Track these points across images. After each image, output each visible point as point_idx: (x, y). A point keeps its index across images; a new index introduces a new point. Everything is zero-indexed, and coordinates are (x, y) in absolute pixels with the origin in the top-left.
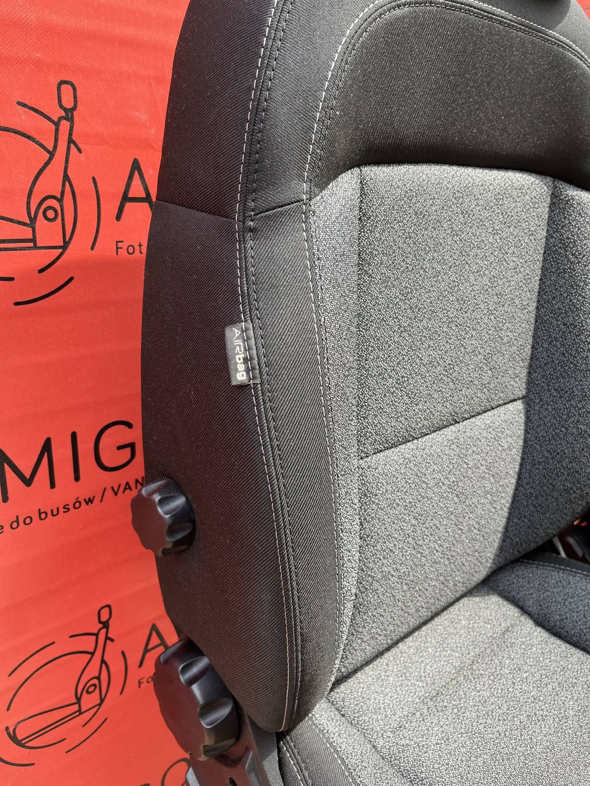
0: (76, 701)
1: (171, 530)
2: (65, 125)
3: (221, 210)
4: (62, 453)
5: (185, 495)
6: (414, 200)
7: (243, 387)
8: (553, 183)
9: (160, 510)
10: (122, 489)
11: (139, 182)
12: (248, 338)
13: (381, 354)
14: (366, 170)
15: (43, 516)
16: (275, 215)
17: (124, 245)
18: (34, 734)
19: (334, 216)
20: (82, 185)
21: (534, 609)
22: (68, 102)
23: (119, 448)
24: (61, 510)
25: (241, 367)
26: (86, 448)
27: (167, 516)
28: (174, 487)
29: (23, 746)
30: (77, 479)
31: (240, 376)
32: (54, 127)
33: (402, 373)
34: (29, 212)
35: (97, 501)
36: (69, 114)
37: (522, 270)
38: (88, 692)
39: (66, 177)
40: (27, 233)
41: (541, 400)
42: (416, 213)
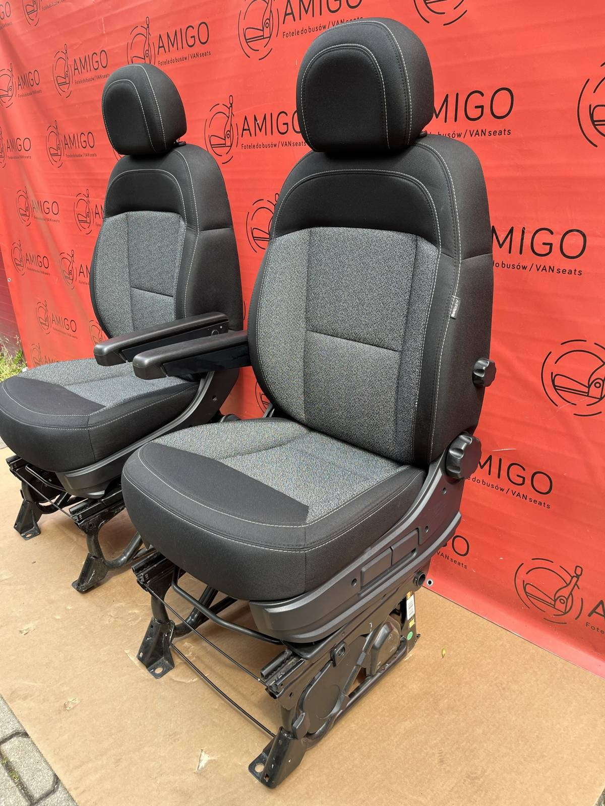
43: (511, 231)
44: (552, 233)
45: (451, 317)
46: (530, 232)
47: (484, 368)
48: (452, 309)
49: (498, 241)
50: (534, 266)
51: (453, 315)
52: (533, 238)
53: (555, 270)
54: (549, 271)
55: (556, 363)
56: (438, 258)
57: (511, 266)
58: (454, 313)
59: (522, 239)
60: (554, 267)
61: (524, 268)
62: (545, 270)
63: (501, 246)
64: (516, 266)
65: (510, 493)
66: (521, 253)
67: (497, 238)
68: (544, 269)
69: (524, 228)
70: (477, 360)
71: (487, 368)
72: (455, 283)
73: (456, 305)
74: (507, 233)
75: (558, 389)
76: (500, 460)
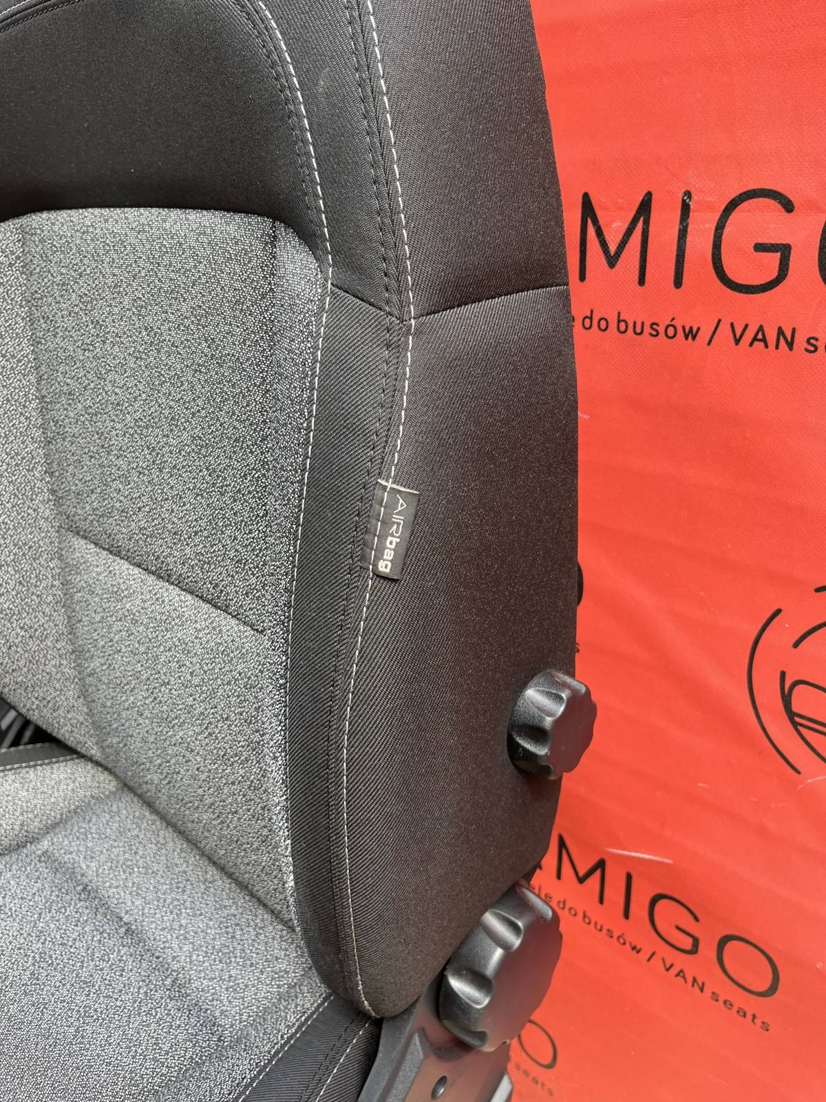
43: (645, 208)
44: (788, 206)
45: (379, 576)
46: (710, 207)
47: (548, 722)
48: (383, 538)
49: (604, 244)
50: (725, 329)
51: (385, 567)
52: (720, 227)
53: (800, 342)
54: (777, 347)
55: (796, 645)
56: (322, 309)
57: (647, 330)
58: (389, 554)
59: (683, 234)
60: (794, 330)
61: (691, 334)
62: (764, 340)
63: (612, 261)
64: (661, 329)
65: (657, 963)
66: (678, 283)
67: (599, 233)
68: (760, 337)
69: (688, 194)
70: (523, 686)
71: (559, 722)
72: (391, 423)
73: (398, 518)
74: (632, 214)
75: (801, 725)
76: (629, 877)
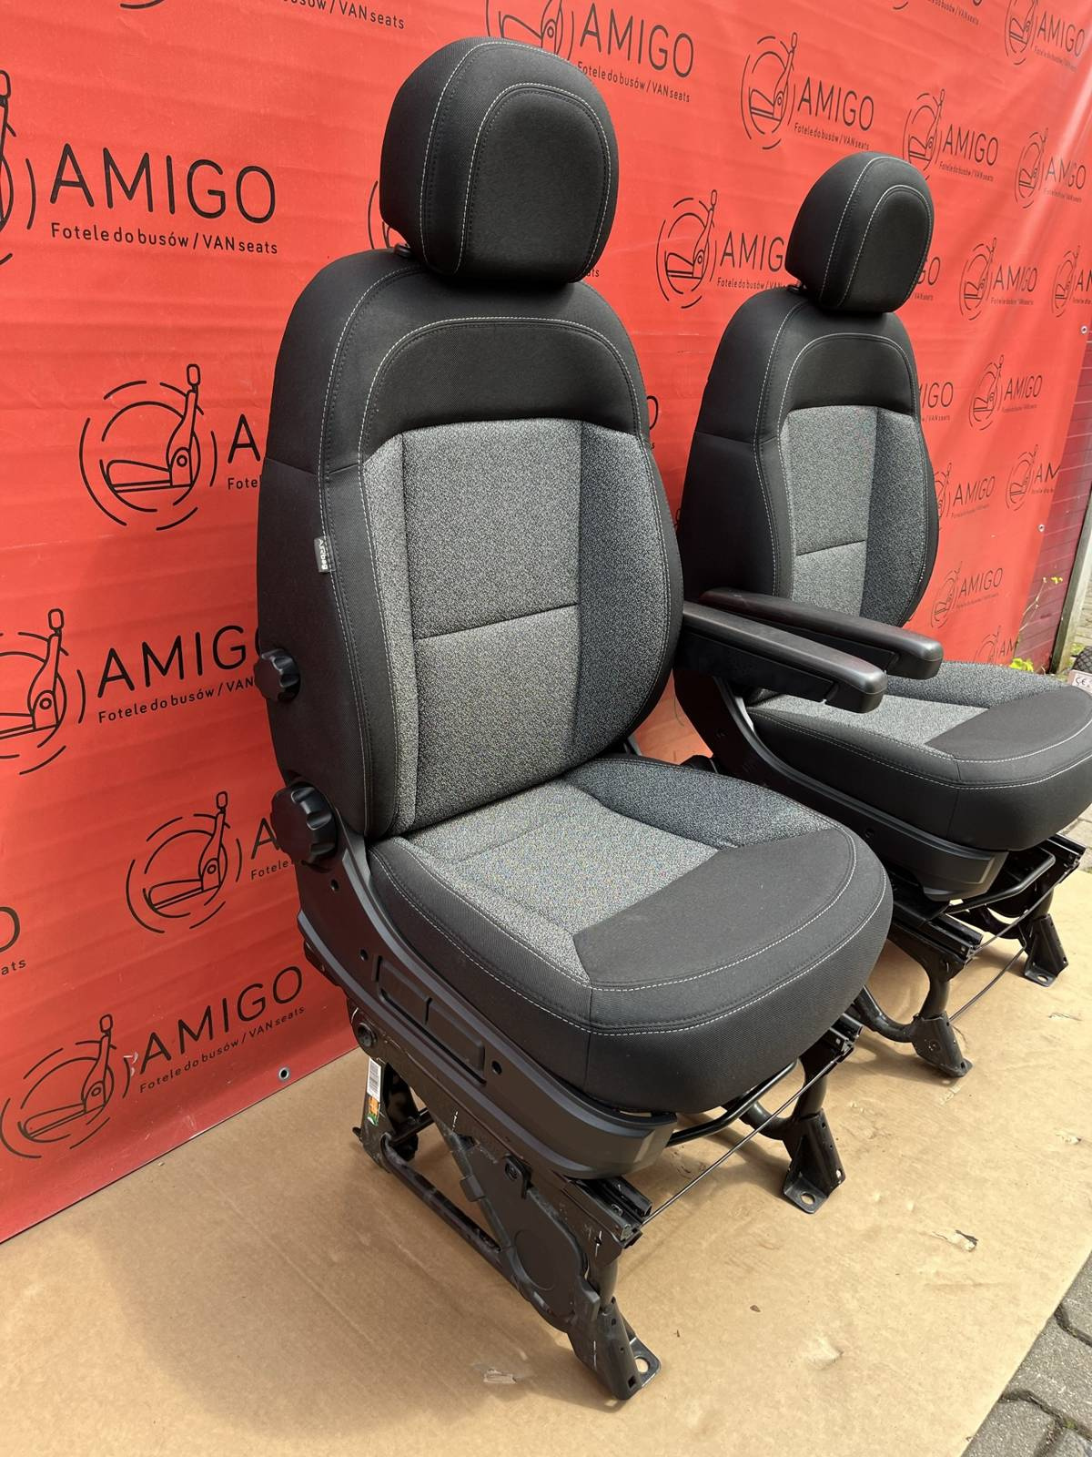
0: (198, 878)
1: (284, 678)
2: (192, 395)
3: (309, 468)
4: (189, 649)
5: (292, 657)
6: (447, 451)
7: (325, 573)
8: (582, 425)
9: (275, 666)
10: (235, 686)
11: (245, 432)
12: (328, 545)
13: (429, 561)
14: (408, 435)
15: (175, 702)
16: (341, 473)
17: (235, 482)
18: (167, 901)
19: (380, 471)
20: (204, 438)
21: (602, 794)
22: (194, 380)
23: (233, 649)
24: (188, 698)
25: (324, 562)
26: (207, 647)
27: (280, 670)
28: (283, 651)
29: (156, 911)
30: (200, 673)
31: (324, 567)
32: (184, 398)
33: (449, 575)
34: (168, 462)
35: (215, 694)
36: (195, 388)
37: (557, 496)
38: (210, 873)
39: (193, 433)
40: (166, 475)
41: (592, 606)
42: (449, 460)
